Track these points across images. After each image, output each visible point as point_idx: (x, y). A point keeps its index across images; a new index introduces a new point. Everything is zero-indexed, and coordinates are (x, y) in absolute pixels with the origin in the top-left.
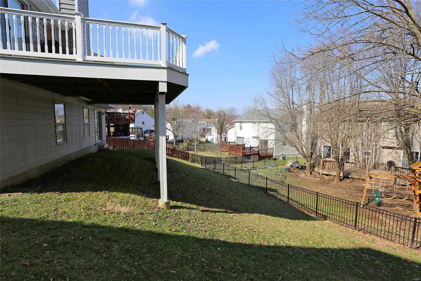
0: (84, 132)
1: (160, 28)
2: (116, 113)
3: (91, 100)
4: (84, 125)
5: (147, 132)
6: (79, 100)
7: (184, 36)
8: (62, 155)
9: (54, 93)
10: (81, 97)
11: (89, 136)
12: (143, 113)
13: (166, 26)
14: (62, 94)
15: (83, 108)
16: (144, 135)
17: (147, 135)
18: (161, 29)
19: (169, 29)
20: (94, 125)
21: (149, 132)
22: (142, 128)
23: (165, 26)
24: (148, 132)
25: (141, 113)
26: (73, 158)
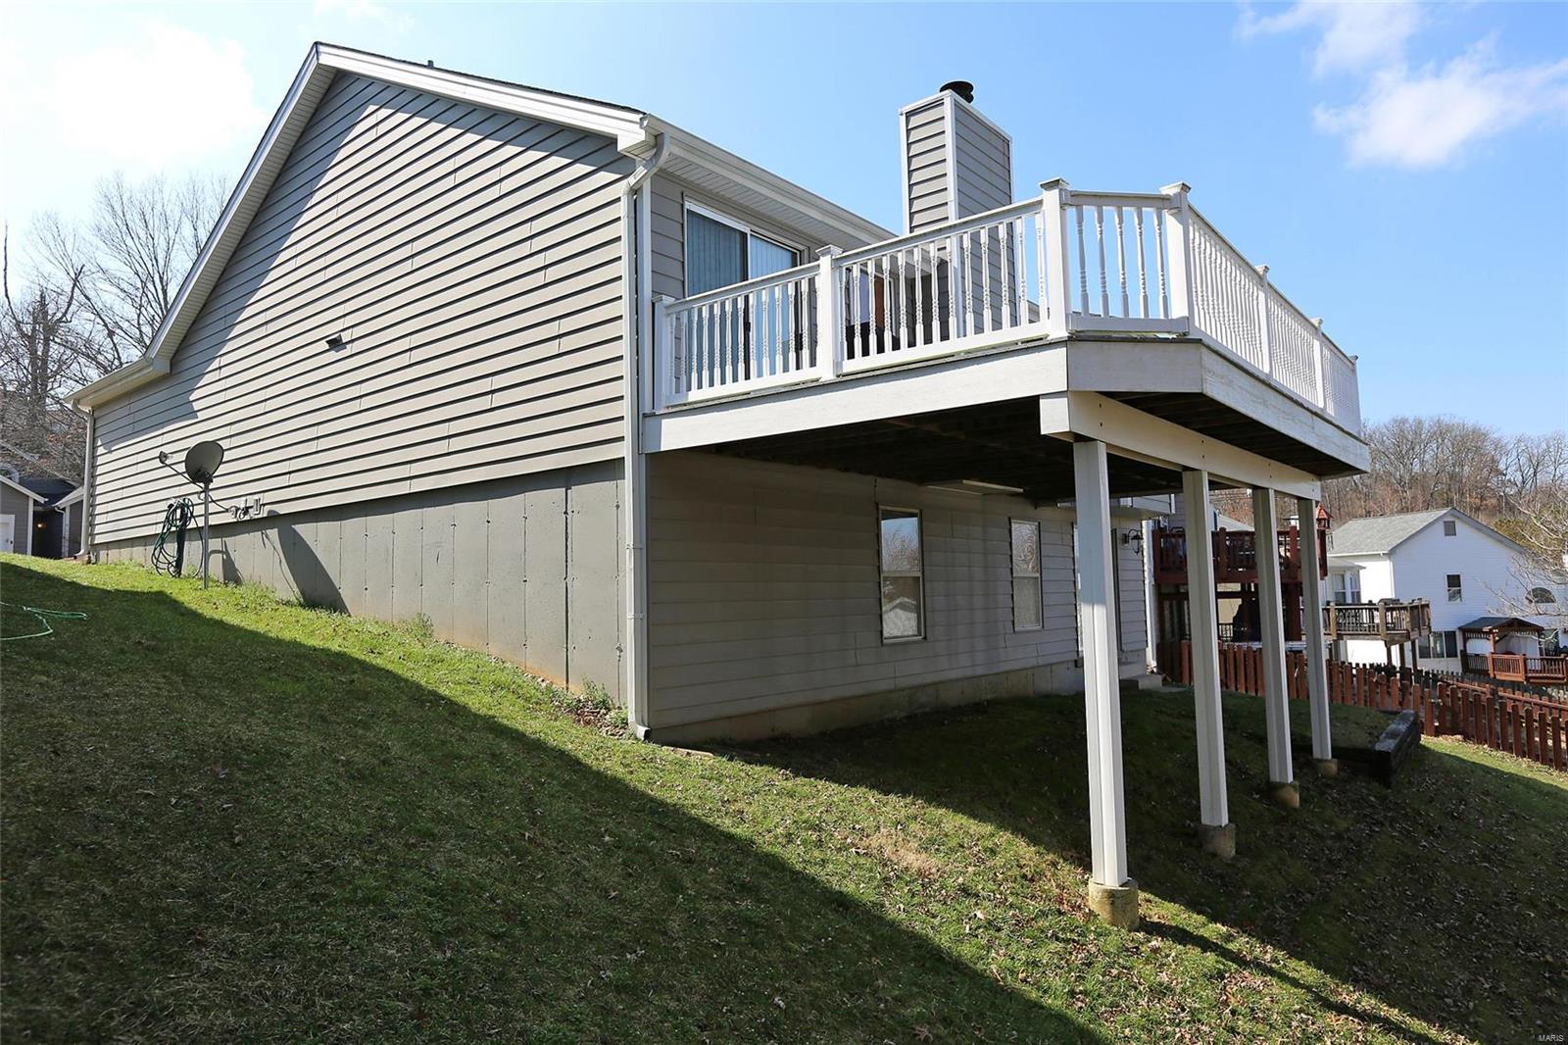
0: (1013, 608)
1: (1040, 202)
2: (1229, 534)
3: (1021, 490)
4: (1012, 582)
5: (1480, 631)
6: (985, 494)
7: (1170, 190)
8: (903, 682)
9: (879, 480)
10: (964, 481)
11: (1039, 627)
12: (1450, 529)
13: (1061, 190)
14: (908, 479)
15: (1010, 519)
16: (1460, 647)
17: (1483, 647)
18: (1045, 207)
19: (1075, 195)
20: (1072, 583)
21: (1490, 632)
22: (1427, 606)
23: (1056, 192)
24: (1486, 629)
25: (1440, 528)
26: (951, 697)
